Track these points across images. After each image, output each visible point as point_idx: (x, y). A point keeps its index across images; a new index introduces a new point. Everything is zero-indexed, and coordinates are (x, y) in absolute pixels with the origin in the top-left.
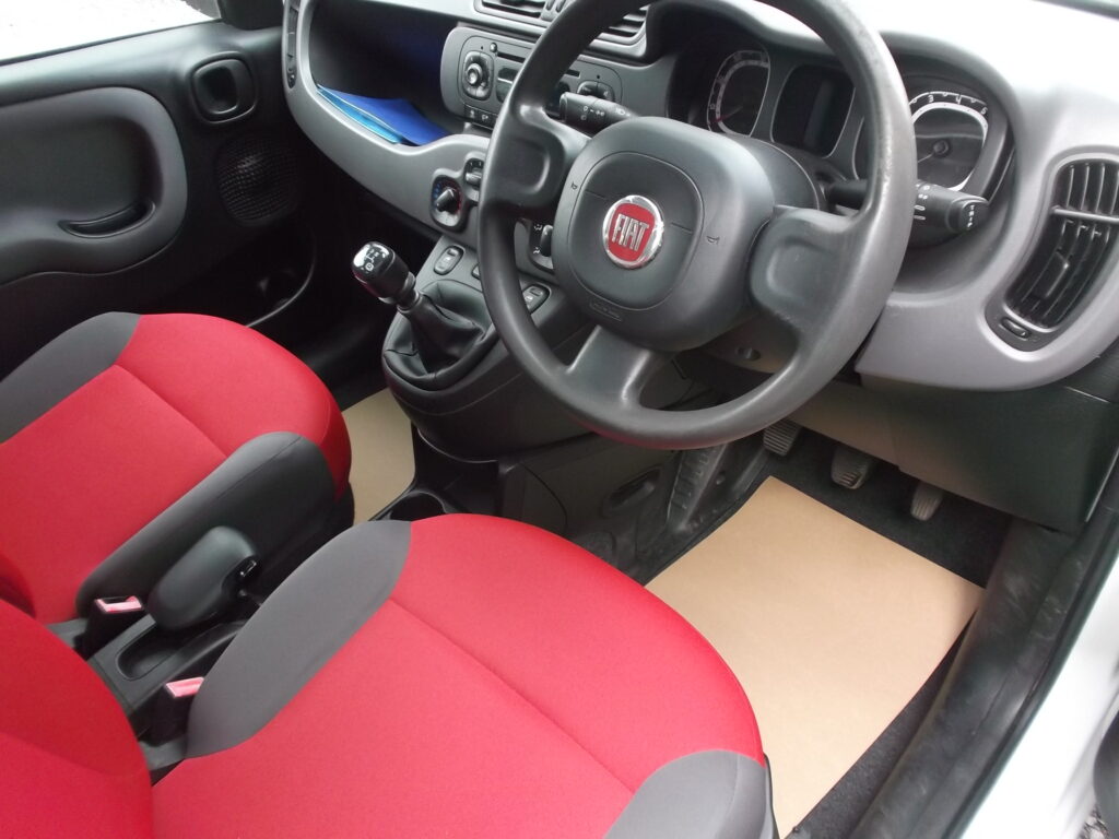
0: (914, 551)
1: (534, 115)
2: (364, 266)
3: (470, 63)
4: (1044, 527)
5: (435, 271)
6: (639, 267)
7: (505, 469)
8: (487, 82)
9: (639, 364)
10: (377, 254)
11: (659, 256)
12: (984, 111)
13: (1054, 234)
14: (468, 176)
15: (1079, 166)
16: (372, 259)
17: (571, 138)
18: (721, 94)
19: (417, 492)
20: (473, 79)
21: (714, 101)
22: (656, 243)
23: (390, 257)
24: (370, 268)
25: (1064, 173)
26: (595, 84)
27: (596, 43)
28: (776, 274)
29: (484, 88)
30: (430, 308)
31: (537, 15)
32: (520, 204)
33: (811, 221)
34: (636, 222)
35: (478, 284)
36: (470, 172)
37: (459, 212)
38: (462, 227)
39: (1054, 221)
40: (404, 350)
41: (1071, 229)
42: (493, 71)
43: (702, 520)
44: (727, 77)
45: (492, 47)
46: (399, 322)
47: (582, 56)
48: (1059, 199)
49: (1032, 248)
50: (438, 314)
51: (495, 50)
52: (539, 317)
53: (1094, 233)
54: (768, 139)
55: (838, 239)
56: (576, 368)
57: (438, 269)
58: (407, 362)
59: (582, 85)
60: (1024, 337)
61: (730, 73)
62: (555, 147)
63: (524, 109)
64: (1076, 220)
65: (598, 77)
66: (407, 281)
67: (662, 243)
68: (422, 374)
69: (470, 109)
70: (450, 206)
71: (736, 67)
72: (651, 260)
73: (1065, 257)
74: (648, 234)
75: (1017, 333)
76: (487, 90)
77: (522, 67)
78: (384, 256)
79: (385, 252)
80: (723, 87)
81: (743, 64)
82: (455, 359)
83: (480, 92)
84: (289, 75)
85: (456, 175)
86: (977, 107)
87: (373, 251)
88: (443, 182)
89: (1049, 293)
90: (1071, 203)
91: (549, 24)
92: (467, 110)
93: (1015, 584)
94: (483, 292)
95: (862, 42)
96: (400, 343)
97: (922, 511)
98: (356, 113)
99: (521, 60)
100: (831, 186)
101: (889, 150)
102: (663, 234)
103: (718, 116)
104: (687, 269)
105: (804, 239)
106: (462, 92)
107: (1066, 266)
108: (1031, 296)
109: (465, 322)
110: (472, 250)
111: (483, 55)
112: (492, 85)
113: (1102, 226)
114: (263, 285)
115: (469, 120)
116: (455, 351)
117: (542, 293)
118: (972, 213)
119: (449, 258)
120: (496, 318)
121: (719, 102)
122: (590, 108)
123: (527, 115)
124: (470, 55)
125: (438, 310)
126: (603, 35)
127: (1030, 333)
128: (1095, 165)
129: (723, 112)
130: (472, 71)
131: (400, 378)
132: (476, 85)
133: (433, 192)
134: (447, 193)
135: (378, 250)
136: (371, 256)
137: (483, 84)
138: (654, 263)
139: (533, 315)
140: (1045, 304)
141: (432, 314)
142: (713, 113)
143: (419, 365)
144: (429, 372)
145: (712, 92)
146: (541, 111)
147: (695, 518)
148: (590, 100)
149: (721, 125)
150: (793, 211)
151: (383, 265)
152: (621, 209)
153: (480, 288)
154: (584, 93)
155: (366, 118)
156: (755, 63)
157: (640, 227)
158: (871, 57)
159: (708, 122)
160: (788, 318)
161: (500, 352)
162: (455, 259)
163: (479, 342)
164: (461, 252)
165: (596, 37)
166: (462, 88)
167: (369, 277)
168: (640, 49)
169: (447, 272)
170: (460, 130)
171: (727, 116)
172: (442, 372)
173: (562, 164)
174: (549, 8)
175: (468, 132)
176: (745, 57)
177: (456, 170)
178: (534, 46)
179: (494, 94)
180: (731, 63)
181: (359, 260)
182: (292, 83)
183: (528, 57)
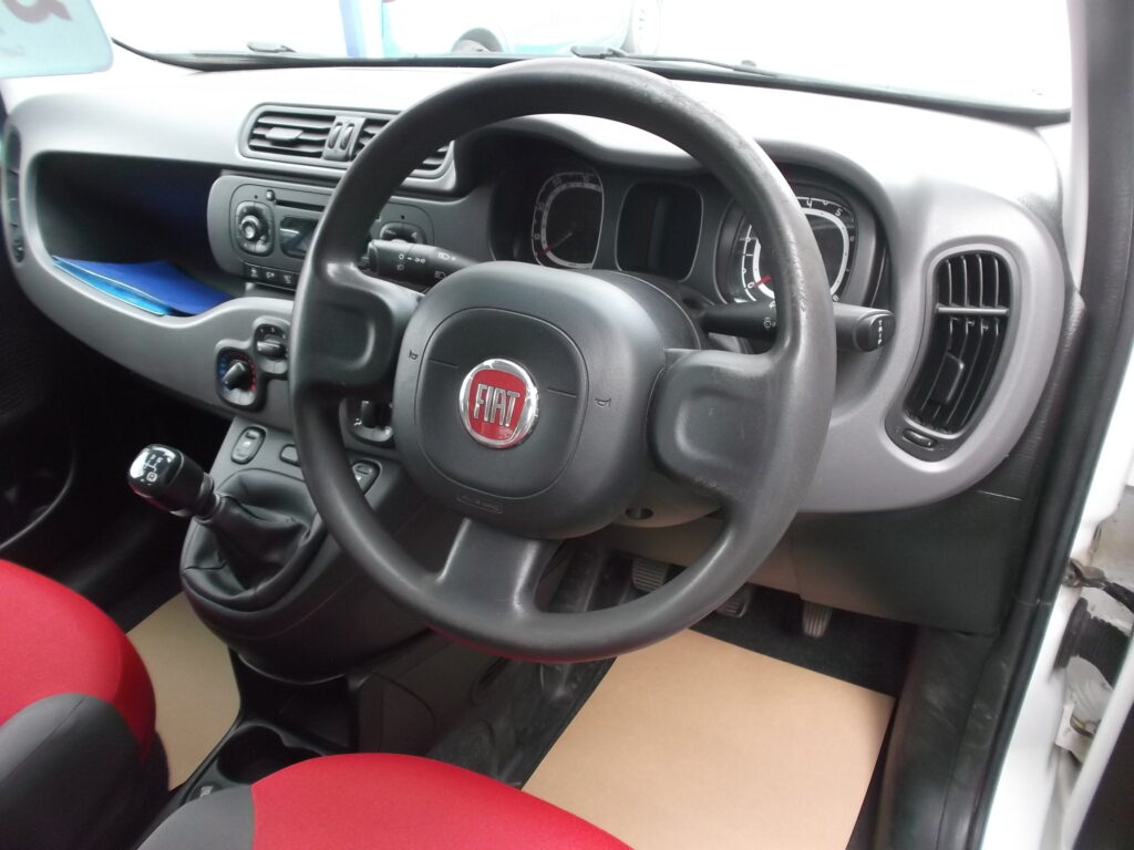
0: (810, 668)
1: (345, 274)
2: (144, 477)
3: (243, 215)
4: (961, 632)
5: (234, 461)
6: (514, 446)
7: (356, 683)
8: (267, 235)
9: (527, 560)
10: (159, 460)
11: (537, 428)
12: (839, 212)
13: (941, 333)
14: (261, 345)
15: (955, 260)
16: (154, 467)
17: (397, 296)
18: (544, 221)
19: (246, 726)
20: (250, 234)
21: (538, 230)
22: (531, 412)
23: (177, 461)
24: (153, 478)
25: (941, 268)
26: (399, 225)
27: (409, 181)
28: (690, 434)
29: (265, 242)
30: (236, 511)
31: (318, 155)
32: (343, 383)
33: (721, 366)
34: (502, 391)
35: (297, 472)
36: (262, 340)
37: (254, 388)
38: (260, 405)
39: (940, 321)
40: (208, 564)
41: (959, 326)
42: (273, 222)
43: (579, 679)
44: (548, 204)
45: (269, 195)
46: (195, 532)
47: (393, 197)
48: (941, 296)
49: (923, 351)
50: (246, 516)
51: (273, 198)
52: (374, 496)
53: (983, 328)
54: (614, 268)
55: (759, 383)
56: (448, 576)
57: (236, 457)
58: (214, 578)
59: (384, 229)
60: (930, 447)
61: (551, 198)
62: (379, 309)
63: (332, 268)
64: (962, 316)
65: (403, 217)
66: (202, 486)
67: (539, 413)
68: (239, 592)
69: (251, 268)
70: (242, 382)
71: (557, 191)
72: (528, 436)
73: (957, 356)
74: (520, 404)
75: (924, 444)
76: (269, 244)
77: (323, 217)
78: (169, 460)
79: (170, 455)
80: (546, 214)
81: (564, 187)
82: (277, 567)
83: (260, 247)
84: (15, 248)
85: (245, 345)
86: (831, 209)
87: (154, 457)
88: (228, 355)
89: (949, 397)
90: (954, 301)
91: (349, 165)
92: (247, 269)
93: (936, 696)
94: (305, 481)
95: (744, 153)
96: (202, 555)
97: (815, 628)
98: (108, 284)
99: (321, 208)
100: (703, 313)
101: (799, 272)
102: (539, 402)
103: (545, 246)
104: (578, 442)
105: (713, 386)
106: (236, 247)
107: (962, 366)
108: (930, 401)
109: (282, 519)
110: (280, 430)
111: (258, 205)
112: (274, 239)
113: (989, 318)
114: (11, 494)
115: (251, 280)
116: (274, 556)
117: (371, 471)
118: (880, 329)
119: (248, 443)
120: (323, 507)
121: (543, 231)
122: (407, 255)
123: (336, 274)
124: (242, 207)
125: (246, 511)
126: (416, 172)
127: (936, 441)
128: (971, 257)
129: (550, 240)
130: (248, 224)
131: (207, 601)
132: (255, 240)
133: (218, 368)
134: (236, 367)
135: (160, 454)
136: (153, 463)
137: (263, 238)
138: (533, 438)
139: (368, 495)
140: (946, 410)
141: (239, 517)
142: (538, 244)
143: (229, 578)
144: (247, 587)
145: (534, 221)
146: (352, 267)
147: (572, 678)
148: (399, 245)
149: (550, 255)
150: (691, 354)
151: (169, 471)
152: (478, 378)
153: (302, 477)
154: (388, 237)
155: (120, 290)
156: (578, 185)
157: (508, 398)
158: (757, 170)
159: (535, 254)
160: (715, 485)
161: (330, 549)
162: (256, 442)
163: (303, 541)
164: (263, 433)
165: (408, 174)
166: (238, 243)
167: (153, 489)
168: (449, 181)
169: (248, 460)
170: (242, 293)
171: (556, 245)
172: (261, 587)
173: (392, 330)
174: (331, 146)
175: (251, 294)
176: (565, 180)
177: (243, 339)
178: (334, 191)
179: (278, 249)
180: (551, 188)
181: (137, 469)
182: (21, 256)
183: (329, 204)
